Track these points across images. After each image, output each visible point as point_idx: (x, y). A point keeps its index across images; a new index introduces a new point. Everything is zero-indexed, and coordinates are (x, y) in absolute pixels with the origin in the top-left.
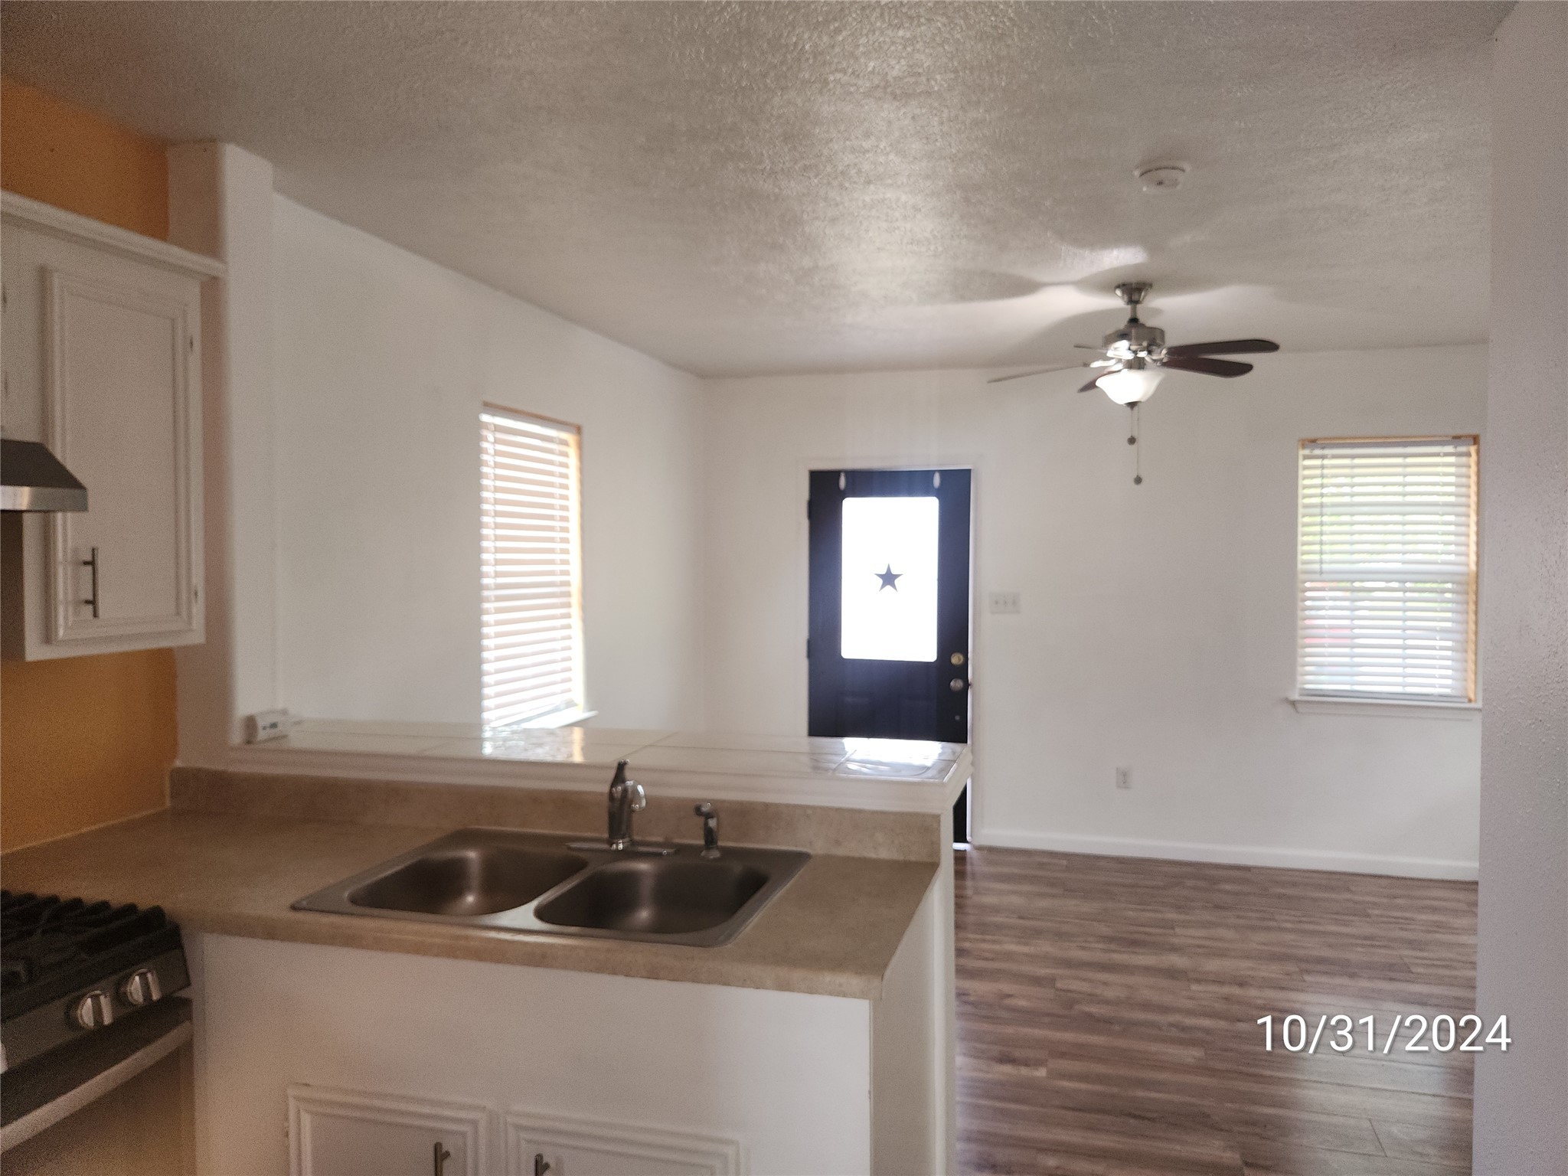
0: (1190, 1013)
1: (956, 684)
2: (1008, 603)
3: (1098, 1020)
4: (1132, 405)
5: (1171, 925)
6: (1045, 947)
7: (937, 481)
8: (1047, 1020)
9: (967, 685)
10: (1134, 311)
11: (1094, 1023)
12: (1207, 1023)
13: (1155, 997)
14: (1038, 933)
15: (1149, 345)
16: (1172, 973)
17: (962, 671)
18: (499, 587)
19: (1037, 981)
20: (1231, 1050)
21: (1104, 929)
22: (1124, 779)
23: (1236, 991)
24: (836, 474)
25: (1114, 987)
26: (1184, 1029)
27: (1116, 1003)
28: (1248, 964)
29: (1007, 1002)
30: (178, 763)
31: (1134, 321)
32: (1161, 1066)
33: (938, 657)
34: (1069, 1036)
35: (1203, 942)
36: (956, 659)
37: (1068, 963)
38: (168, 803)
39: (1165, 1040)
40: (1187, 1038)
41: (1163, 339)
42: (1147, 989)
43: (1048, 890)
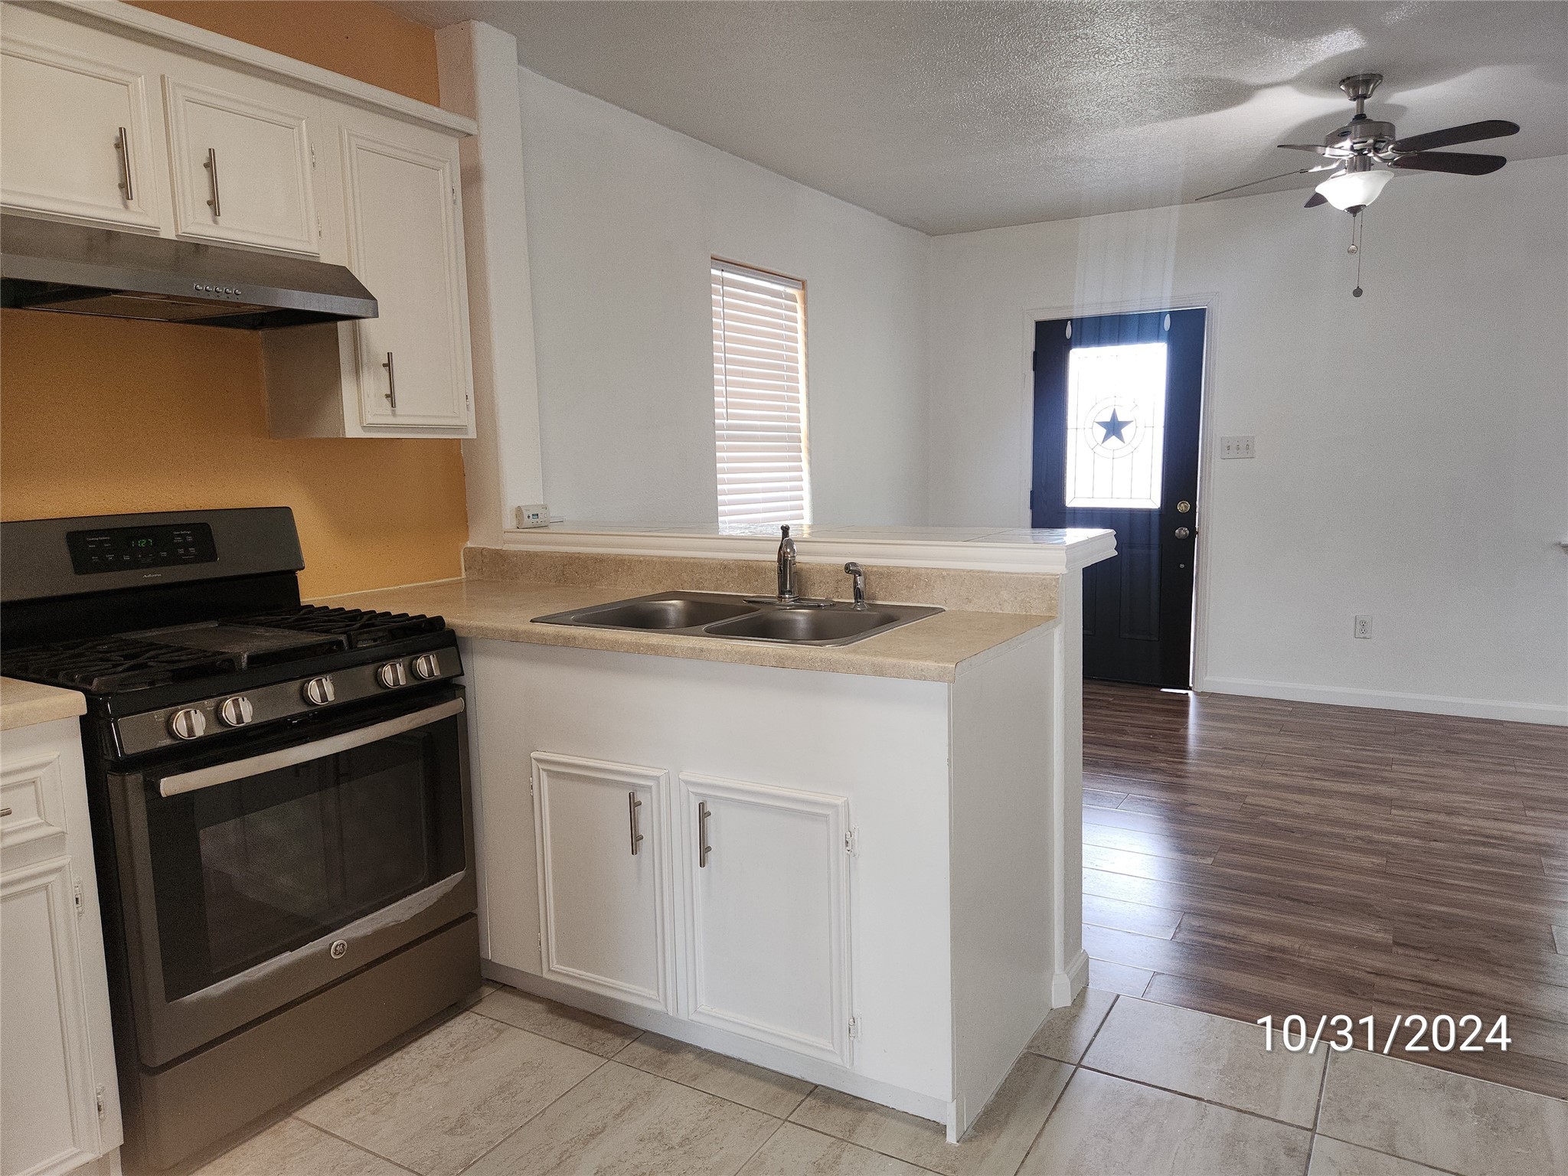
0: (1381, 830)
1: (1182, 532)
2: (1243, 448)
3: (1280, 829)
4: (1354, 210)
5: (1390, 763)
6: (1246, 772)
7: (1167, 323)
8: (1225, 824)
9: (1193, 533)
10: (1361, 106)
11: (1276, 831)
12: (1399, 839)
13: (1348, 816)
14: (1241, 761)
15: (1376, 142)
16: (1375, 800)
17: (1189, 519)
18: (730, 428)
19: (1227, 796)
20: (1417, 861)
21: (1312, 762)
22: (1362, 628)
23: (1442, 818)
24: (1061, 324)
25: (1309, 805)
26: (1370, 842)
27: (1306, 817)
28: (1467, 798)
29: (1189, 809)
30: (469, 544)
31: (1360, 117)
32: (1335, 867)
33: (1161, 505)
34: (1246, 838)
35: (1425, 779)
36: (1183, 507)
37: (1265, 785)
38: (464, 575)
39: (1346, 848)
40: (1370, 847)
41: (1392, 135)
42: (1339, 809)
43: (1266, 729)
